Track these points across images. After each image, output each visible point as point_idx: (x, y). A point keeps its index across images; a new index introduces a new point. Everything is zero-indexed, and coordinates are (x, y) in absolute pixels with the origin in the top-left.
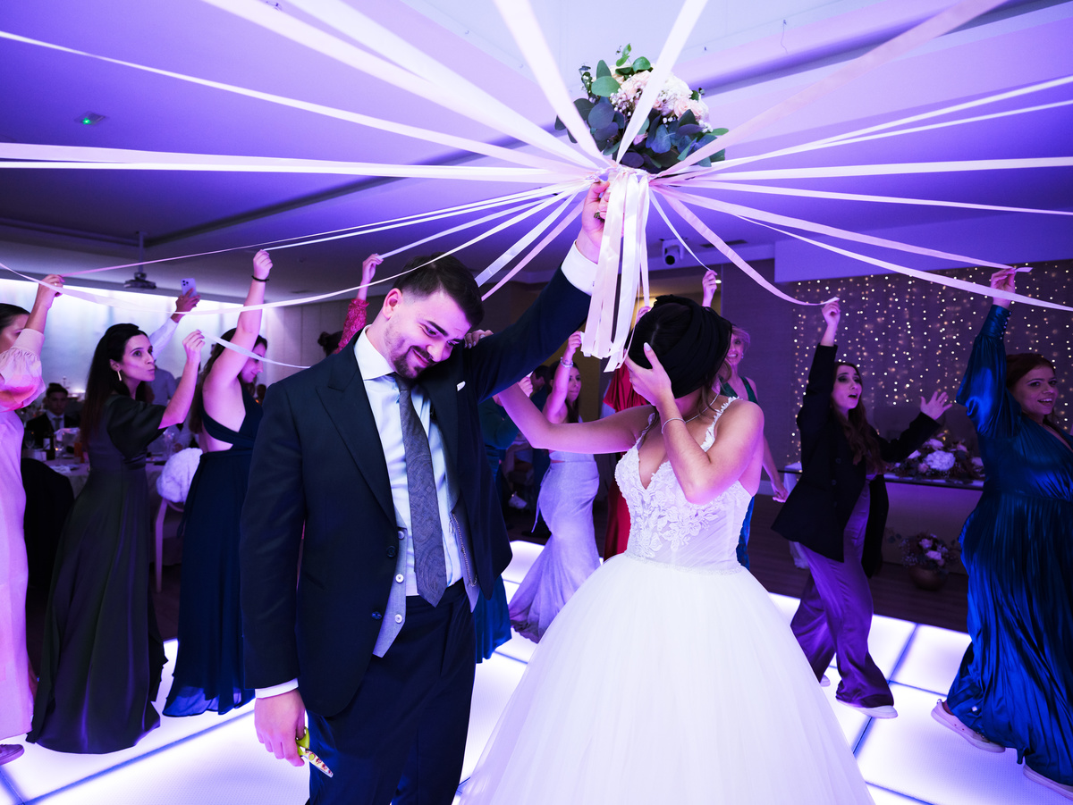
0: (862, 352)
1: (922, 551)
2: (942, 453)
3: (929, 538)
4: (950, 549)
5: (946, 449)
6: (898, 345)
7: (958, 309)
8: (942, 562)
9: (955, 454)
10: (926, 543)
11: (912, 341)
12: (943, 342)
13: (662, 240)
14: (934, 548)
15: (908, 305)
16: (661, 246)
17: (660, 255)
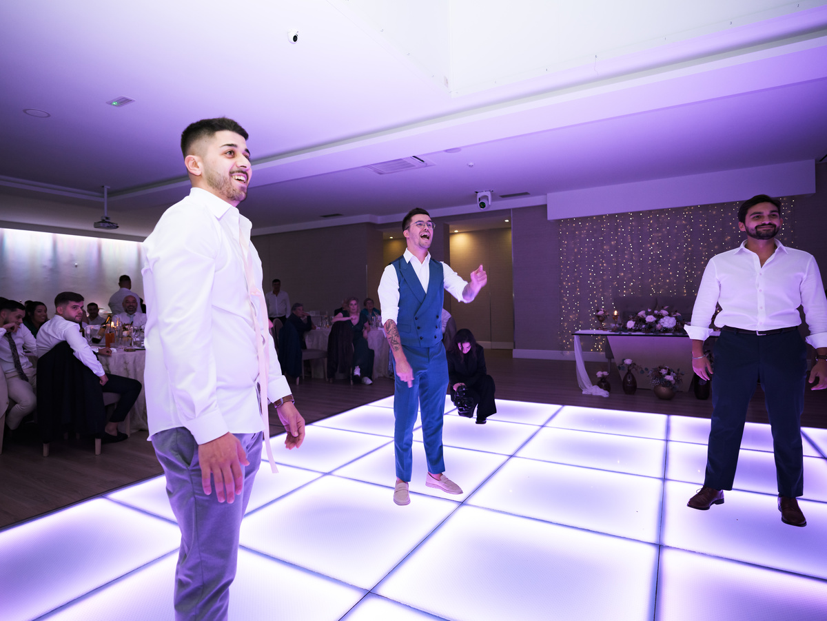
0: (603, 264)
1: (661, 376)
2: (668, 317)
3: (666, 369)
4: (677, 374)
5: (670, 315)
6: (625, 259)
7: (660, 234)
8: (673, 382)
9: (676, 318)
10: (664, 371)
11: (633, 255)
12: (652, 256)
13: (477, 192)
14: (669, 374)
15: (630, 233)
16: (476, 196)
17: (476, 203)
